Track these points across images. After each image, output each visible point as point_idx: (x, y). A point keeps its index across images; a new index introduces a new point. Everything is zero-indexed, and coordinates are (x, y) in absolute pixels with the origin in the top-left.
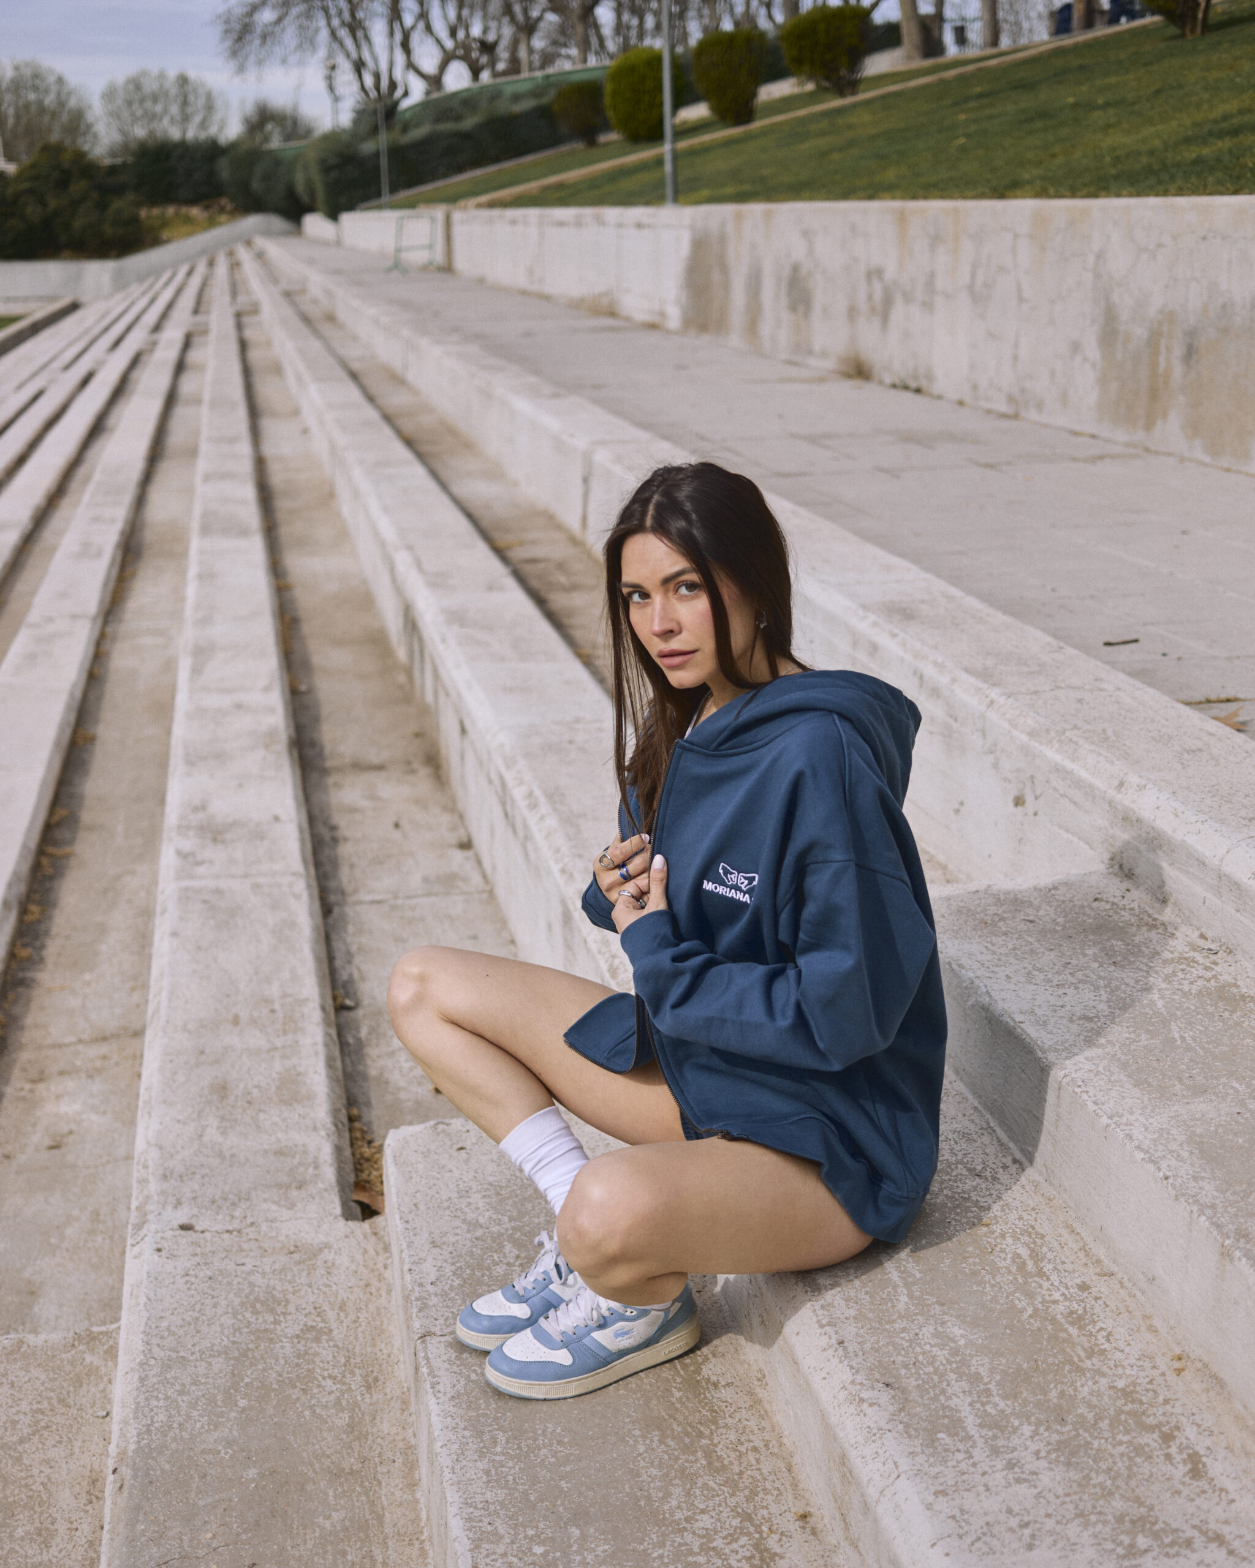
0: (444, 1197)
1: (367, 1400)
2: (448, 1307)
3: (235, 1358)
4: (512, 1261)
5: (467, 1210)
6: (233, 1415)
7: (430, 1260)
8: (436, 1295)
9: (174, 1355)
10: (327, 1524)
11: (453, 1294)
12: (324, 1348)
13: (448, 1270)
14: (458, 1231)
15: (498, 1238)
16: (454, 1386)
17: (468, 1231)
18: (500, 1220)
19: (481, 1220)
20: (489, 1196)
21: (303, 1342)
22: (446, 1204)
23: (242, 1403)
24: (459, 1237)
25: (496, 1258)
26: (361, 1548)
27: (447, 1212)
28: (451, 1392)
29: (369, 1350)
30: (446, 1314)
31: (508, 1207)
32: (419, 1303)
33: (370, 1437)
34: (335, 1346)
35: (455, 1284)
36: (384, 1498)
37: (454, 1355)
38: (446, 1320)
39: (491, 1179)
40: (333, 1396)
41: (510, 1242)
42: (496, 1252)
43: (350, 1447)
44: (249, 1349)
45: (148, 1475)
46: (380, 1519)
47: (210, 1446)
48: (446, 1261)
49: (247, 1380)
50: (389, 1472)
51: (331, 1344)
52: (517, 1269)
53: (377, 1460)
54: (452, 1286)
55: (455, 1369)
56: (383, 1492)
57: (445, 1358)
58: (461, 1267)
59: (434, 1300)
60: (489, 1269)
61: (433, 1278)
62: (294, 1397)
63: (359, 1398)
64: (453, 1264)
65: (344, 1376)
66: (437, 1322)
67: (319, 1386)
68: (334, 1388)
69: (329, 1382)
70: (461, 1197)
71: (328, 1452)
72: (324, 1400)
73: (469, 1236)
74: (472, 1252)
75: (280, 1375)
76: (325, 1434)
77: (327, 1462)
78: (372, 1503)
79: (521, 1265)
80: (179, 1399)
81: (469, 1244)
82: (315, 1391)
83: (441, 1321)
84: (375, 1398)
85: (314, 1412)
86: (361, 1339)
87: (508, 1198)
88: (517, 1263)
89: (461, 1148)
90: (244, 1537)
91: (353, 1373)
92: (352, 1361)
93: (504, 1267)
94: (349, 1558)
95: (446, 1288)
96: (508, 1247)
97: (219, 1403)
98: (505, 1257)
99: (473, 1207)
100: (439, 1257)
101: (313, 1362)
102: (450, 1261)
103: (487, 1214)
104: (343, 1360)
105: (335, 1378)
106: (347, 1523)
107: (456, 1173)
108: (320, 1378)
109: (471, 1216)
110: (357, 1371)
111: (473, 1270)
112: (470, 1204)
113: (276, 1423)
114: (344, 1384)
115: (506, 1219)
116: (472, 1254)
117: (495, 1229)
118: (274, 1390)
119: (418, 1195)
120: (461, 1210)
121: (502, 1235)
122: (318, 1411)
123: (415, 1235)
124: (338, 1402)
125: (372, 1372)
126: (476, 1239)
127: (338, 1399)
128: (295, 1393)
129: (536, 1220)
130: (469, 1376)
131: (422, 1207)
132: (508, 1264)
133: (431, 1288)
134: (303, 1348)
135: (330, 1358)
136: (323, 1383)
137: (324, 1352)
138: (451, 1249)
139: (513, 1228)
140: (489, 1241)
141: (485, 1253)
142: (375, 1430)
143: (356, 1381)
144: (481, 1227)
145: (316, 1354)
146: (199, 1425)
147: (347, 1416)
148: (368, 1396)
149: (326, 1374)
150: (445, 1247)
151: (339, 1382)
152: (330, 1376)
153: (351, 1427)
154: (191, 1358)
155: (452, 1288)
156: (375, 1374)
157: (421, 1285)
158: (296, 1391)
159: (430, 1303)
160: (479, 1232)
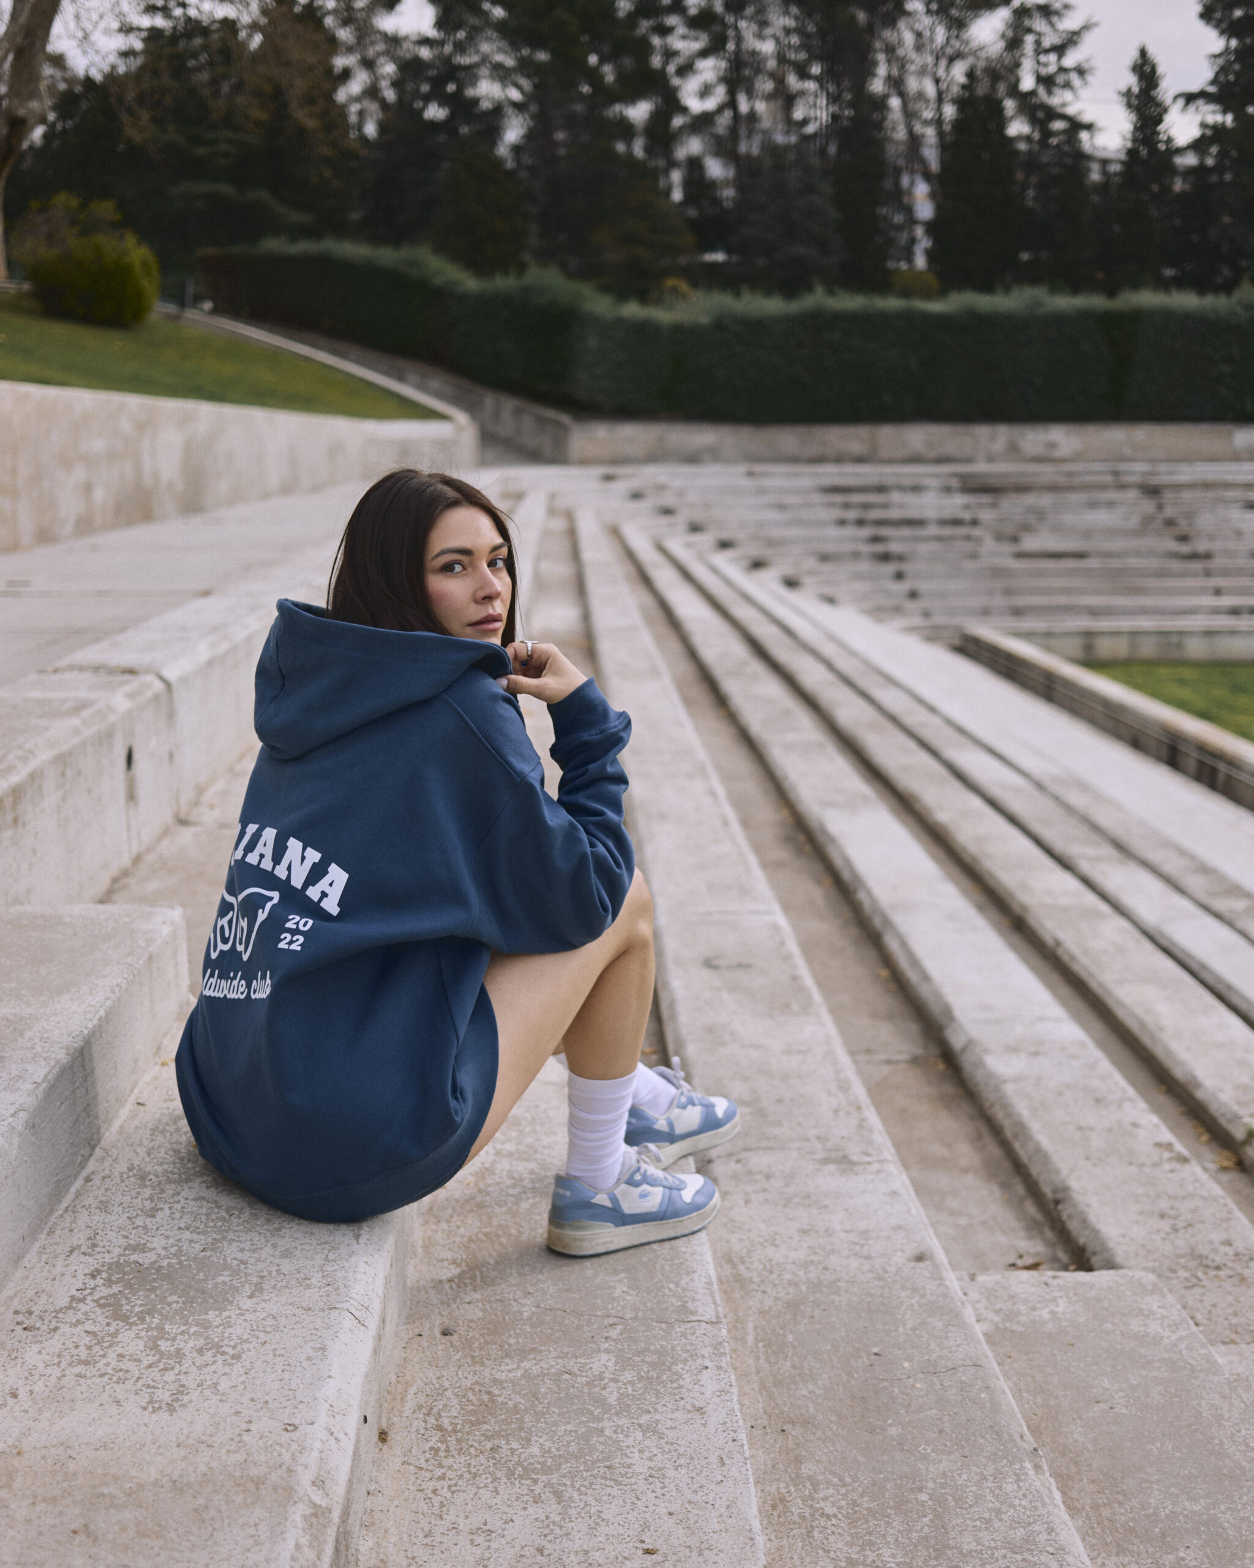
0: (684, 1471)
1: (782, 1485)
2: (691, 1344)
3: (948, 1547)
4: (612, 1384)
5: (655, 1451)
6: (930, 1485)
7: (708, 1393)
8: (703, 1356)
9: (1027, 1555)
10: (811, 1387)
11: (685, 1355)
12: (841, 1550)
13: (687, 1380)
14: (669, 1424)
15: (623, 1409)
16: (691, 1280)
17: (657, 1422)
18: (615, 1432)
19: (639, 1435)
20: (622, 1465)
21: (869, 1561)
22: (682, 1461)
23: (923, 1497)
24: (669, 1416)
25: (630, 1388)
26: (779, 1369)
27: (681, 1450)
28: (695, 1276)
29: (784, 1543)
30: (693, 1338)
31: (601, 1448)
32: (722, 1350)
33: (777, 1450)
34: (829, 1552)
35: (680, 1366)
36: (761, 1400)
37: (689, 1304)
38: (694, 1333)
39: (615, 1491)
40: (822, 1495)
41: (610, 1405)
42: (628, 1395)
43: (797, 1444)
44: (936, 1558)
45: (997, 1433)
46: (763, 1387)
47: (944, 1457)
48: (689, 1390)
49: (926, 1520)
50: (756, 1420)
51: (832, 1555)
52: (607, 1375)
53: (769, 1430)
54: (685, 1364)
55: (688, 1294)
56: (761, 1405)
57: (698, 1303)
58: (672, 1382)
59: (706, 1351)
60: (640, 1378)
61: (706, 1374)
62: (866, 1499)
63: (793, 1489)
64: (681, 1387)
65: (813, 1515)
66: (703, 1332)
67: (840, 1508)
68: (822, 1504)
69: (830, 1510)
70: (660, 1469)
71: (819, 1442)
72: (831, 1491)
73: (657, 1417)
74: (657, 1397)
75: (887, 1523)
76: (825, 1458)
77: (819, 1434)
78: (771, 1397)
79: (602, 1380)
80: (998, 1505)
81: (659, 1407)
82: (843, 1503)
83: (698, 1333)
84: (774, 1487)
85: (841, 1480)
86: (796, 1556)
87: (598, 1460)
88: (606, 1381)
89: (648, 1552)
90: (886, 1384)
91: (802, 1517)
92: (804, 1531)
93: (622, 1378)
94: (788, 1364)
95: (691, 1362)
96: (612, 1399)
97: (950, 1498)
98: (619, 1388)
99: (647, 1454)
100: (696, 1395)
101: (851, 1535)
102: (684, 1390)
103: (630, 1442)
104: (816, 1533)
105: (822, 1515)
106: (793, 1386)
107: (662, 1510)
108: (840, 1516)
109: (652, 1443)
110: (796, 1518)
111: (658, 1377)
112: (650, 1459)
113: (880, 1472)
114: (811, 1507)
115: (607, 1432)
116: (658, 1394)
117: (624, 1421)
118: (891, 1508)
119: (719, 1478)
120: (663, 1452)
121: (617, 1414)
122: (836, 1480)
123: (725, 1423)
124: (815, 1486)
125: (779, 1517)
126: (649, 1412)
127: (815, 1491)
128: (865, 1502)
129: (569, 1427)
130: (677, 1287)
131: (714, 1459)
132: (617, 1381)
133: (707, 1363)
134: (868, 1553)
135: (832, 1539)
136: (835, 1510)
137: (840, 1545)
138: (682, 1403)
139: (601, 1420)
140: (634, 1408)
141: (640, 1395)
142: (772, 1455)
143: (797, 1508)
144: (640, 1425)
145: (850, 1544)
146: (965, 1477)
147: (803, 1470)
148: (783, 1491)
149: (834, 1521)
150: (689, 1407)
151: (818, 1509)
152: (828, 1517)
153: (798, 1460)
154: (1003, 1551)
155: (685, 1361)
156: (775, 1513)
157: (719, 1368)
158: (865, 1505)
159: (710, 1349)
160: (644, 1419)
